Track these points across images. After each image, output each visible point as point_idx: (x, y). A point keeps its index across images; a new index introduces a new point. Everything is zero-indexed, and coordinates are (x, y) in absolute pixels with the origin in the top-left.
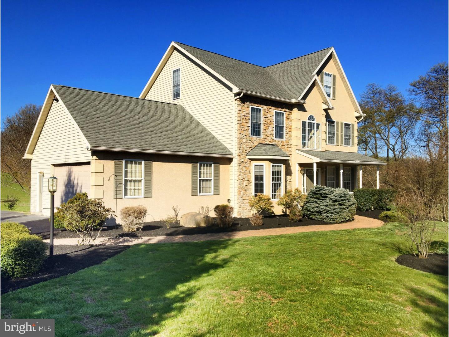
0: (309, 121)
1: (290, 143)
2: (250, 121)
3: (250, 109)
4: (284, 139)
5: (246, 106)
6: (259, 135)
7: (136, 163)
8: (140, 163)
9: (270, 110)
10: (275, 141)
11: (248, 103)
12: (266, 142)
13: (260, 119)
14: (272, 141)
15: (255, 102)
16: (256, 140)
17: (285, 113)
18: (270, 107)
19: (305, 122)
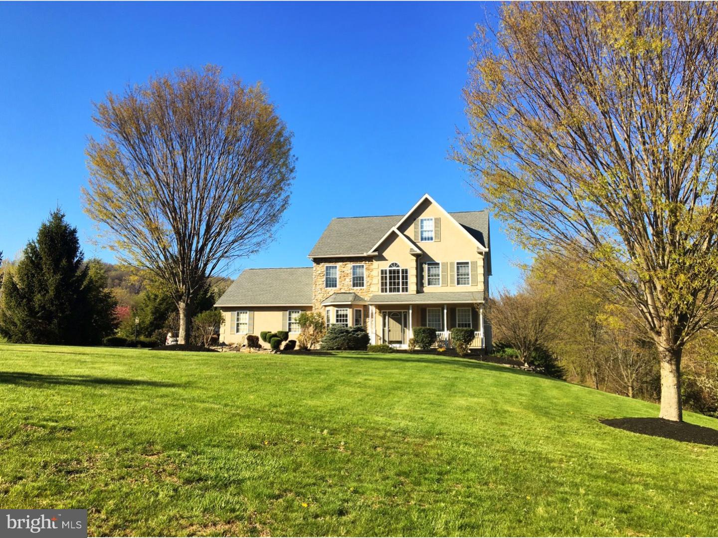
0: (391, 268)
1: (371, 290)
2: (325, 277)
3: (325, 268)
4: (365, 287)
5: (320, 266)
6: (336, 286)
7: (243, 313)
8: (246, 313)
9: (347, 265)
10: (354, 289)
11: (323, 264)
12: (343, 291)
13: (336, 274)
14: (349, 290)
15: (330, 262)
16: (331, 290)
17: (365, 265)
18: (347, 263)
19: (386, 270)
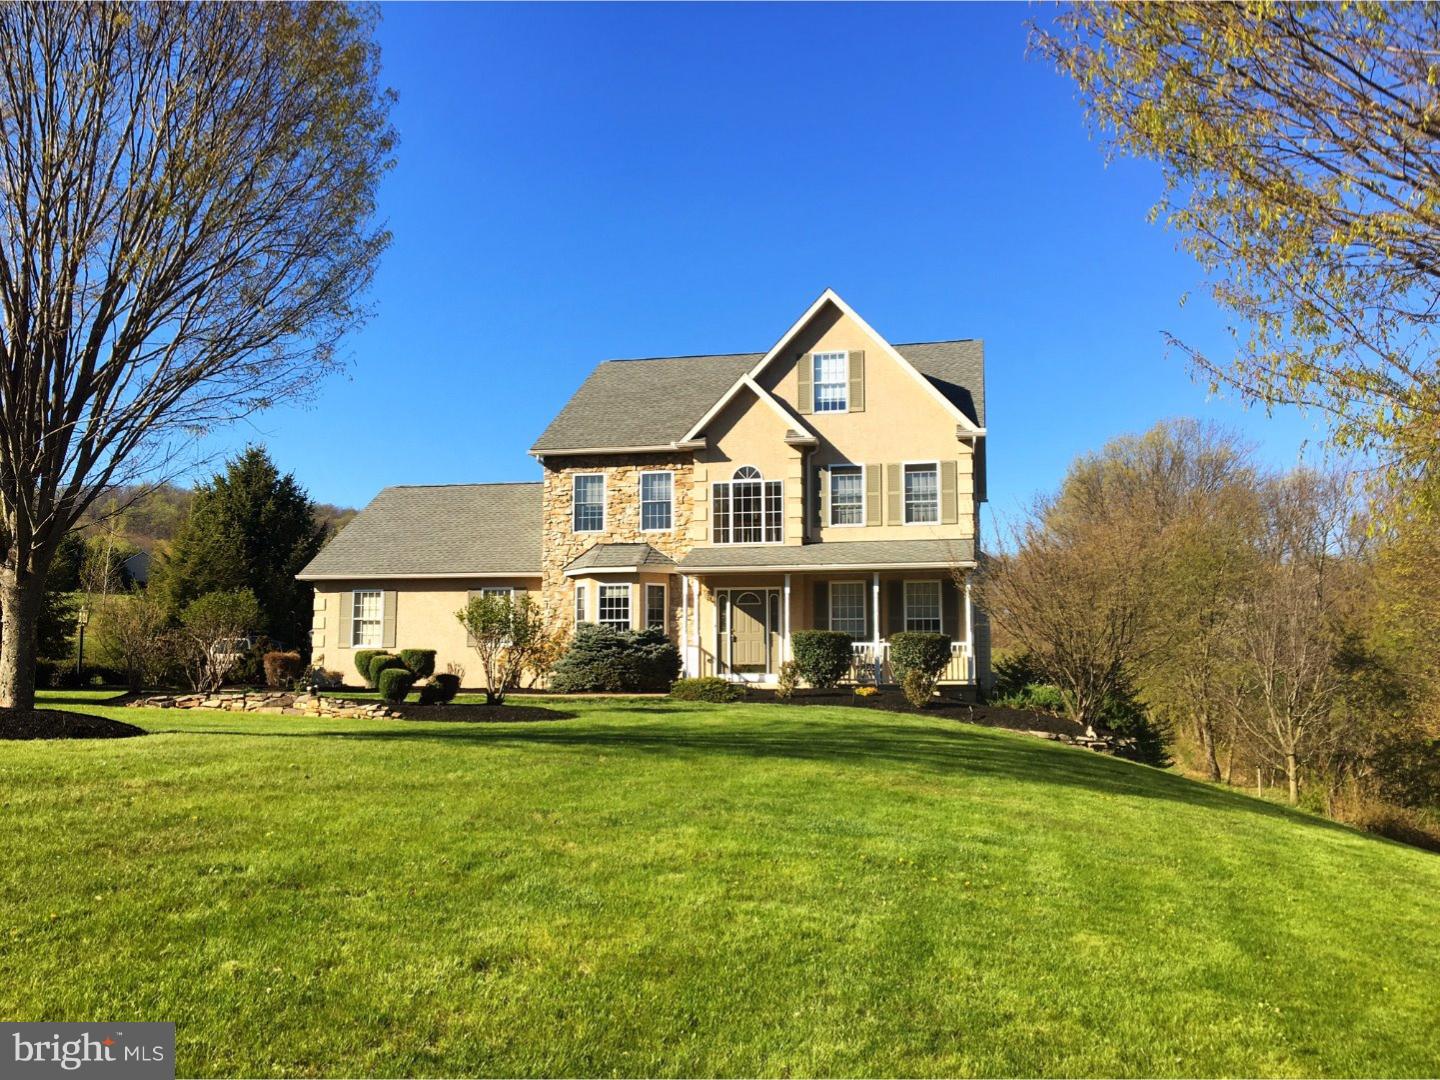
0: (738, 481)
1: (688, 536)
2: (573, 503)
3: (573, 480)
4: (673, 530)
5: (561, 476)
6: (600, 528)
7: (371, 595)
8: (378, 595)
9: (628, 474)
10: (645, 535)
11: (568, 470)
12: (618, 539)
13: (600, 495)
14: (634, 536)
15: (586, 466)
16: (589, 538)
17: (673, 473)
18: (629, 468)
19: (726, 487)
